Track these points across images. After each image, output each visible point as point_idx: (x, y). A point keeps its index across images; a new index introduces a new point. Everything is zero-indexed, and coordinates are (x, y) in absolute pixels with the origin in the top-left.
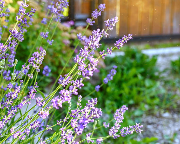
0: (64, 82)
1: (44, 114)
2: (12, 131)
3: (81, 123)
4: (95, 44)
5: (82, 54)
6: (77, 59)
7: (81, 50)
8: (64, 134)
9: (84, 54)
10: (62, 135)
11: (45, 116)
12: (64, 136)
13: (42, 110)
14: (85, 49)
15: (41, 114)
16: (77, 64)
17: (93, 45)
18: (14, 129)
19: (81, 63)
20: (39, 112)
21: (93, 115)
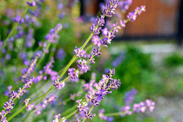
0: (79, 53)
1: (60, 84)
2: (27, 102)
3: (99, 94)
4: (111, 12)
5: (99, 22)
6: (93, 28)
7: (98, 18)
8: (80, 106)
9: (100, 22)
10: (79, 107)
11: (60, 86)
12: (81, 108)
13: (58, 81)
14: (101, 17)
15: (57, 85)
16: (93, 33)
17: (110, 13)
18: (28, 101)
19: (97, 32)
20: (55, 83)
21: (111, 86)
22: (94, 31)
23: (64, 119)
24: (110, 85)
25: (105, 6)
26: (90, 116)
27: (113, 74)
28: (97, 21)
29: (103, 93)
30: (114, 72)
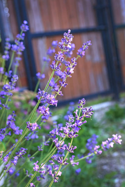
4: (68, 46)
6: (53, 65)
9: (60, 58)
12: (59, 146)
15: (30, 126)
16: (54, 70)
19: (58, 68)
20: (28, 125)
21: (85, 115)
22: (56, 68)
23: (43, 165)
24: (83, 114)
25: (61, 42)
26: (71, 149)
27: (84, 103)
28: (57, 58)
29: (79, 123)
30: (84, 101)
